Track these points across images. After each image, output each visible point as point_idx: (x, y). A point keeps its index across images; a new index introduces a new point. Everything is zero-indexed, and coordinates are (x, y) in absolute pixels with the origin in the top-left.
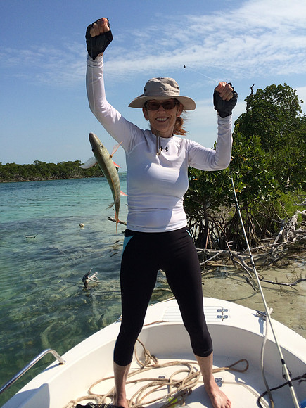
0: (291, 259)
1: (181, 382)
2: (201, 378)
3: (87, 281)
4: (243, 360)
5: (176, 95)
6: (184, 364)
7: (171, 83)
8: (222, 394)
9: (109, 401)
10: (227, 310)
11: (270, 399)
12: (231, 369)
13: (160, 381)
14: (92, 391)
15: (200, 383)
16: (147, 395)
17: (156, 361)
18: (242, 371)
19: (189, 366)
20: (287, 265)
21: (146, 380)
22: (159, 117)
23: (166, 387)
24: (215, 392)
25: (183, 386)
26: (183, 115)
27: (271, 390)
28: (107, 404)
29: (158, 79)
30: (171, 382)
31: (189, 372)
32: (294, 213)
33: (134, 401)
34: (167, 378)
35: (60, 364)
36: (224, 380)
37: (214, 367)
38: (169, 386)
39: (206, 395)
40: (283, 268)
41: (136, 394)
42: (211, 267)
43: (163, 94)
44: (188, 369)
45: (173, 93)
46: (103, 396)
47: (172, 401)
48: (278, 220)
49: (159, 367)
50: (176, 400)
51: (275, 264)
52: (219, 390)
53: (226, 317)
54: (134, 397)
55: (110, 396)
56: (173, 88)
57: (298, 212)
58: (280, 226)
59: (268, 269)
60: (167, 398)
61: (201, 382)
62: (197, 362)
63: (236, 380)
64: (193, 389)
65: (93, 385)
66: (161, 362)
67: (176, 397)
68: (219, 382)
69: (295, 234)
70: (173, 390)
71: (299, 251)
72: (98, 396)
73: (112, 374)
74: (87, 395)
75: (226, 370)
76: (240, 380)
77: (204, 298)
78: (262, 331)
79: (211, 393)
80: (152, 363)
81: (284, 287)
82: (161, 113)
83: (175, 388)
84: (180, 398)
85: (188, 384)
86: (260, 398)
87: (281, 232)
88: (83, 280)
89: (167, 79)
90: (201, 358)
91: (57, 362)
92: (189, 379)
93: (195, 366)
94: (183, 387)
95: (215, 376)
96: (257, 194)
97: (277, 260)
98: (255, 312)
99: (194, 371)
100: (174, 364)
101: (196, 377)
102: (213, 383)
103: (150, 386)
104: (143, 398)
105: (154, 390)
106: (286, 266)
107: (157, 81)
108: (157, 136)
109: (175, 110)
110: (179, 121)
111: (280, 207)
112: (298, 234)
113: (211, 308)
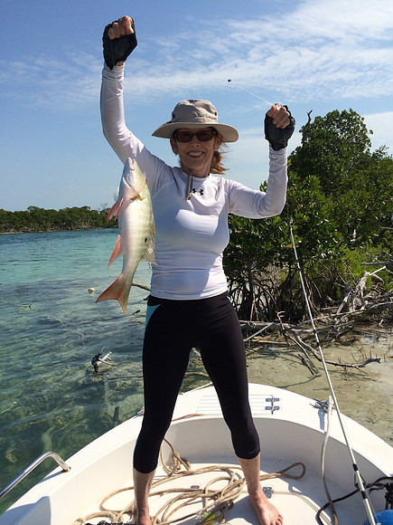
0: (359, 333)
1: (220, 493)
2: (245, 487)
3: (98, 363)
4: (298, 464)
5: (213, 122)
6: (224, 470)
7: (207, 107)
8: (272, 507)
9: (126, 519)
10: (278, 400)
11: (333, 513)
12: (284, 474)
13: (193, 492)
14: (105, 506)
15: (243, 493)
16: (175, 510)
17: (187, 467)
18: (297, 478)
19: (229, 472)
20: (353, 341)
21: (175, 491)
22: (193, 151)
23: (200, 499)
24: (263, 505)
25: (222, 497)
26: (222, 149)
27: (334, 501)
28: (125, 522)
29: (191, 101)
30: (207, 492)
31: (229, 479)
32: (362, 275)
33: (159, 518)
34: (202, 488)
35: (64, 471)
36: (274, 489)
37: (262, 473)
38: (204, 498)
39: (252, 508)
40: (348, 345)
41: (162, 509)
42: (257, 344)
43: (197, 121)
44: (228, 476)
45: (209, 119)
46: (119, 512)
47: (209, 516)
48: (342, 283)
49: (192, 474)
50: (214, 516)
51: (338, 339)
52: (268, 503)
53: (278, 408)
54: (159, 512)
55: (129, 512)
56: (209, 114)
57: (367, 273)
58: (344, 291)
59: (329, 346)
60: (202, 514)
61: (245, 492)
62: (240, 466)
63: (290, 489)
64: (234, 502)
65: (106, 499)
66: (194, 467)
67: (213, 512)
68: (268, 492)
69: (363, 302)
70: (210, 503)
71: (367, 323)
72: (113, 512)
73: (131, 483)
74: (98, 511)
75: (277, 477)
76: (294, 489)
77: (249, 385)
78: (322, 427)
79: (258, 507)
80: (183, 468)
81: (349, 370)
82: (195, 145)
83: (212, 501)
84: (219, 514)
85: (228, 495)
86: (320, 512)
87: (345, 300)
88: (93, 362)
89: (203, 101)
90: (246, 460)
91: (59, 469)
92: (230, 489)
93: (238, 471)
94: (221, 499)
95: (263, 484)
96: (316, 251)
97: (341, 335)
98: (314, 402)
99: (237, 478)
100: (211, 470)
101: (239, 486)
102: (260, 493)
103: (180, 499)
104: (171, 514)
105: (186, 504)
106: (351, 343)
107: (189, 104)
108: (189, 175)
109: (212, 142)
110: (217, 156)
111: (344, 266)
112: (366, 302)
113: (258, 396)
